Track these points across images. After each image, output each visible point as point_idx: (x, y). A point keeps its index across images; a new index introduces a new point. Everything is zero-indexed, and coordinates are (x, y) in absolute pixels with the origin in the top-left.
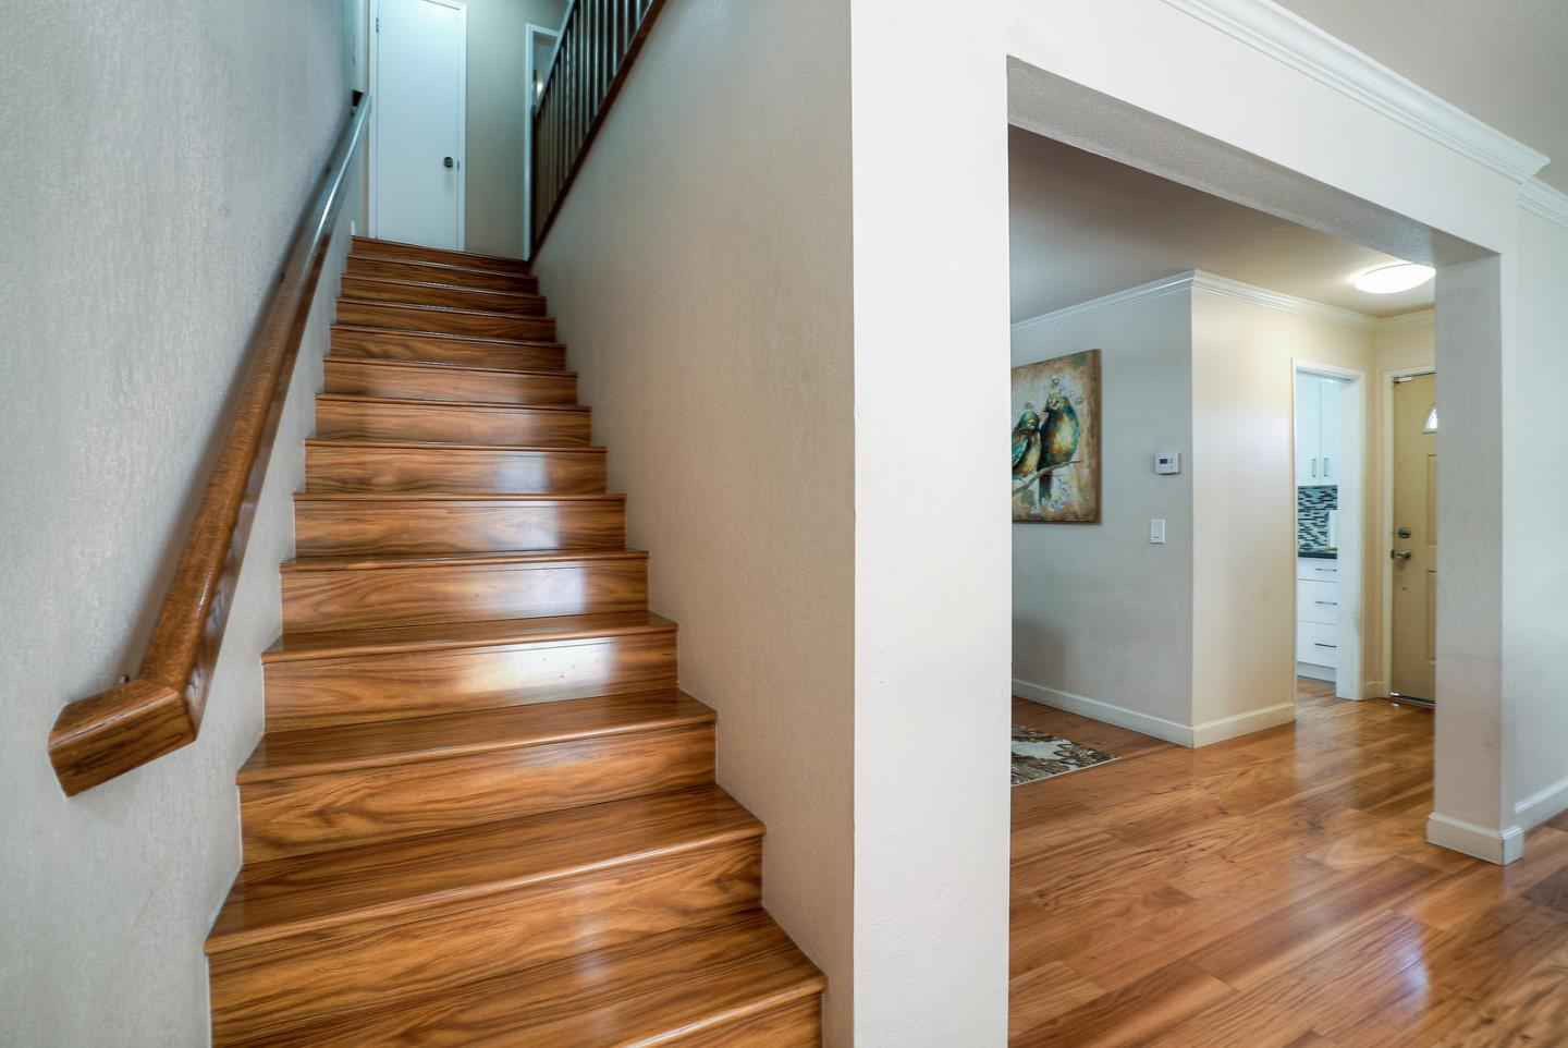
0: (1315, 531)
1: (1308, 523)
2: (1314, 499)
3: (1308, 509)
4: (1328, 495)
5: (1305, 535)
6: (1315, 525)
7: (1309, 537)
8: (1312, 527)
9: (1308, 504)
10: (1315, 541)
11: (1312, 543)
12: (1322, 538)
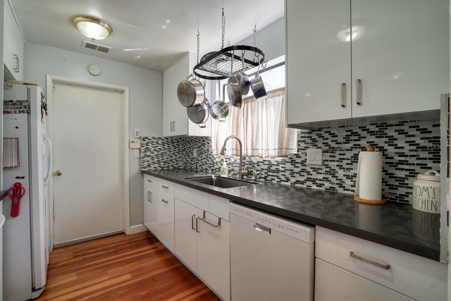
0: (341, 173)
1: (333, 165)
2: (340, 139)
3: (333, 150)
4: (356, 134)
5: (330, 177)
6: (341, 167)
7: (334, 180)
8: (337, 169)
9: (333, 145)
10: (341, 186)
11: (337, 187)
12: (348, 183)
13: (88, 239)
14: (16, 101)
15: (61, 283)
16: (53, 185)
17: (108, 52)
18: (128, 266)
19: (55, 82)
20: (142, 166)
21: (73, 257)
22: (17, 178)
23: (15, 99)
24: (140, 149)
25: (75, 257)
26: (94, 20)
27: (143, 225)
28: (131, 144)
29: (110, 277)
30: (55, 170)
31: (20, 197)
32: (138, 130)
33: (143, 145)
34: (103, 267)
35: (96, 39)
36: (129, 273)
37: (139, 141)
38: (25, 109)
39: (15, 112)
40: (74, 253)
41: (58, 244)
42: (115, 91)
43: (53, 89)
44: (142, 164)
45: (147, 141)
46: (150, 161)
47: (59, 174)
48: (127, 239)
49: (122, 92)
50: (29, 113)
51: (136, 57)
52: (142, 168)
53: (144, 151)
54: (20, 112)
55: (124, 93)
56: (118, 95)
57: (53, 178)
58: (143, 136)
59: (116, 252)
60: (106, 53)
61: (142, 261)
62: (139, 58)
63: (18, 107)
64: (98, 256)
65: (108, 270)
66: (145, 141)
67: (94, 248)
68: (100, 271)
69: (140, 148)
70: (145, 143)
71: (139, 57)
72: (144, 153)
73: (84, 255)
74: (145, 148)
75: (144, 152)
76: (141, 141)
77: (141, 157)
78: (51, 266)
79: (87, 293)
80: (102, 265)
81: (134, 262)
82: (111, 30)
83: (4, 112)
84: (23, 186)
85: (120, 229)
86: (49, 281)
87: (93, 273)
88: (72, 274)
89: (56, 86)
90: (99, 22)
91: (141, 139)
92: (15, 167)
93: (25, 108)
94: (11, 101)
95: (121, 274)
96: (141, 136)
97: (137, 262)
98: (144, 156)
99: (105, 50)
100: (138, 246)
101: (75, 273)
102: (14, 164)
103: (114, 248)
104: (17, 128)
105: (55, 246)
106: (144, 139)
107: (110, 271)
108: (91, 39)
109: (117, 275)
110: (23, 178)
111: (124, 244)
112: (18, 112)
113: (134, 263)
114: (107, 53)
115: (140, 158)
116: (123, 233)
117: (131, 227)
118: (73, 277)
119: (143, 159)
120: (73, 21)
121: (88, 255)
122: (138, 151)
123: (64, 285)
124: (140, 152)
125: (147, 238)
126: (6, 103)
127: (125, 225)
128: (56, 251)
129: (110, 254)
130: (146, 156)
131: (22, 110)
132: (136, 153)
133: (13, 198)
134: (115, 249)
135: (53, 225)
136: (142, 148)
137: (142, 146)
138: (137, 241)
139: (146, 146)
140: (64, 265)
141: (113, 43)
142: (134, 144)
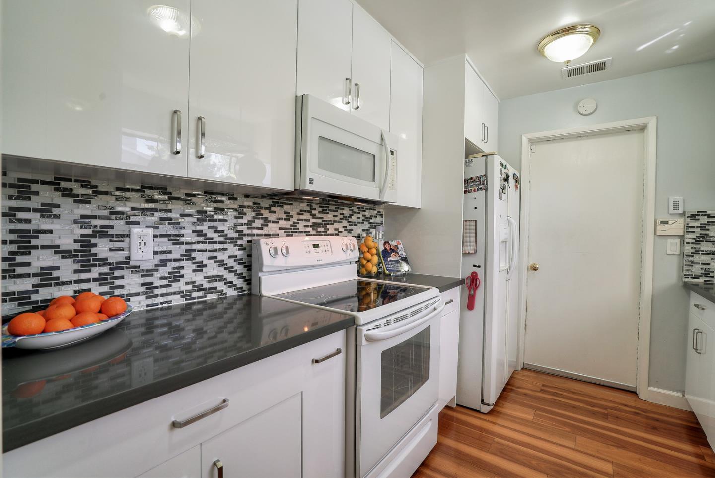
13: (581, 379)
14: (475, 178)
15: (513, 413)
16: (527, 282)
17: (605, 68)
18: (615, 450)
19: (532, 142)
20: (685, 273)
21: (539, 390)
22: (475, 266)
23: (474, 176)
24: (682, 237)
25: (542, 391)
26: (565, 31)
27: (683, 395)
28: (659, 227)
29: (577, 448)
30: (531, 263)
31: (476, 287)
32: (679, 198)
33: (691, 229)
34: (572, 426)
35: (571, 59)
36: (612, 462)
37: (681, 220)
38: (483, 186)
39: (475, 191)
40: (543, 385)
41: (529, 364)
42: (628, 130)
43: (530, 151)
44: (685, 268)
45: (704, 220)
46: (709, 264)
47: (535, 269)
48: (637, 406)
49: (643, 128)
50: (486, 190)
51: (669, 52)
52: (687, 276)
53: (693, 241)
54: (478, 190)
55: (646, 131)
56: (634, 138)
57: (527, 273)
58: (693, 208)
59: (605, 417)
60: (603, 70)
61: (650, 460)
62: (676, 49)
63: (477, 185)
64: (574, 407)
65: (578, 435)
66: (698, 219)
67: (573, 393)
68: (567, 429)
69: (682, 234)
70: (697, 223)
71: (675, 47)
72: (694, 246)
73: (555, 394)
74: (698, 235)
75: (692, 243)
76: (685, 219)
77: (685, 254)
78: (509, 387)
79: (535, 446)
80: (573, 422)
81: (630, 451)
82: (596, 32)
83: (465, 192)
84: (478, 277)
85: (629, 384)
86: (501, 401)
87: (555, 425)
88: (529, 410)
89: (534, 147)
90: (575, 31)
91: (687, 215)
92: (473, 253)
93: (483, 184)
94: (471, 178)
95: (597, 454)
96: (686, 210)
97: (637, 456)
98: (693, 251)
99: (601, 66)
100: (654, 429)
101: (533, 412)
102: (472, 250)
103: (606, 408)
104: (476, 208)
105: (526, 366)
106: (693, 217)
107: (581, 440)
108: (564, 62)
109: (589, 452)
110: (479, 267)
111: (626, 412)
112: (476, 190)
113: (630, 454)
114: (605, 70)
115: (682, 254)
116: (634, 393)
117: (651, 388)
118: (528, 415)
119: (690, 258)
120: (538, 50)
121: (561, 397)
122: (678, 241)
123: (516, 418)
124: (683, 243)
125: (687, 426)
126: (466, 181)
127: (638, 379)
128: (526, 373)
129: (594, 414)
130: (697, 252)
131: (480, 187)
132: (673, 246)
133: (470, 288)
134: (606, 412)
135: (525, 335)
136: (687, 236)
137: (687, 232)
138: (657, 420)
139: (698, 232)
140: (525, 394)
141: (606, 50)
142: (666, 227)
